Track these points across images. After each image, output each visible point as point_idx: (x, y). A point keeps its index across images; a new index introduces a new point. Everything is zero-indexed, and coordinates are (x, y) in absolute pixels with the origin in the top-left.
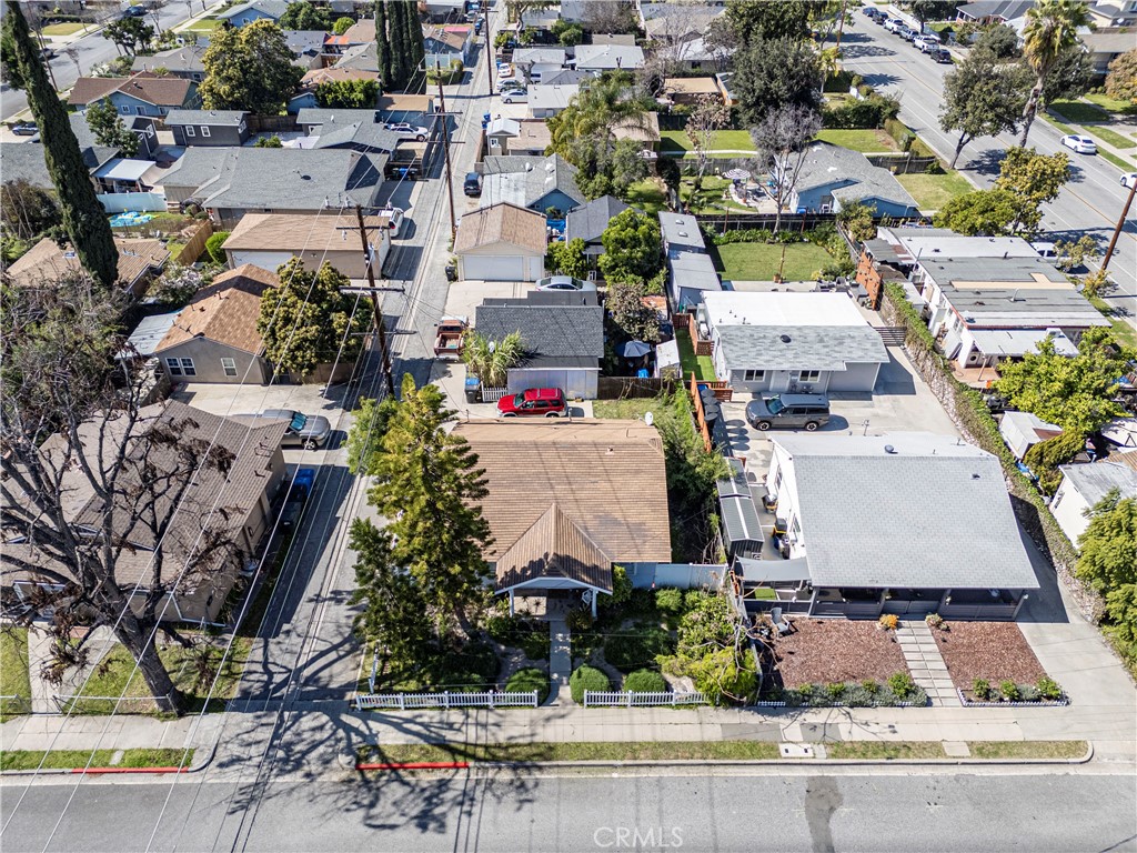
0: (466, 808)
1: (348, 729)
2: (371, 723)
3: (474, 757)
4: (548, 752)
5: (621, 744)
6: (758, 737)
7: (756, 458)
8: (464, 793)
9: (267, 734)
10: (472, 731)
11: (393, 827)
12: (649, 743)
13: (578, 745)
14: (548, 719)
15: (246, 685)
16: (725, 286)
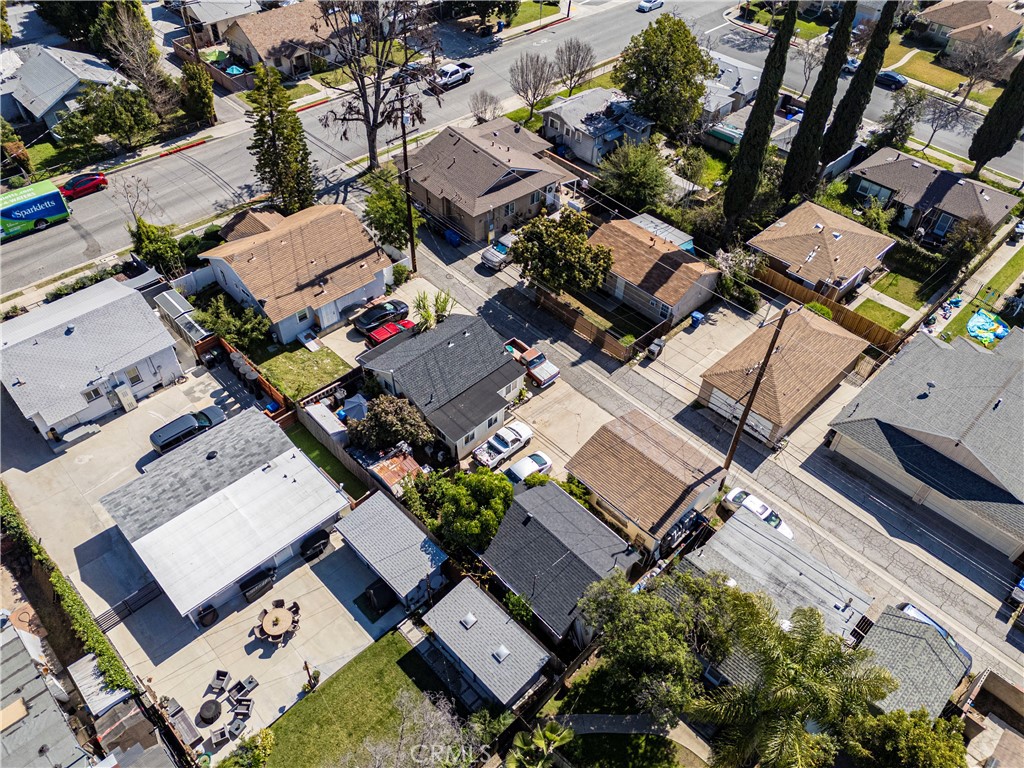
7: (201, 391)
16: (373, 621)
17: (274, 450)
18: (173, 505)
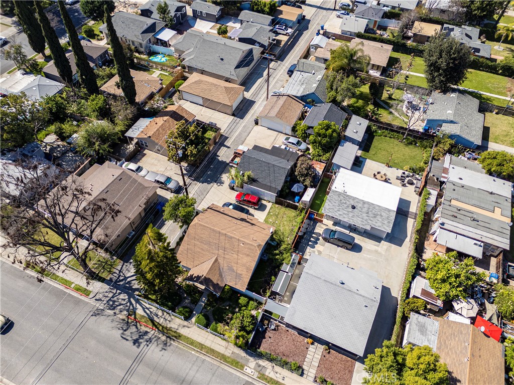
0: (148, 343)
1: (131, 303)
2: (137, 304)
3: (158, 328)
4: (178, 337)
5: (200, 343)
6: (241, 361)
7: (314, 253)
8: (150, 338)
9: (111, 295)
10: (162, 320)
11: (127, 340)
12: (208, 347)
13: (188, 338)
14: (184, 326)
15: (112, 276)
16: (362, 161)
17: (338, 193)
18: (377, 208)
